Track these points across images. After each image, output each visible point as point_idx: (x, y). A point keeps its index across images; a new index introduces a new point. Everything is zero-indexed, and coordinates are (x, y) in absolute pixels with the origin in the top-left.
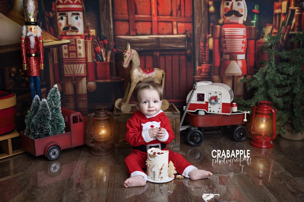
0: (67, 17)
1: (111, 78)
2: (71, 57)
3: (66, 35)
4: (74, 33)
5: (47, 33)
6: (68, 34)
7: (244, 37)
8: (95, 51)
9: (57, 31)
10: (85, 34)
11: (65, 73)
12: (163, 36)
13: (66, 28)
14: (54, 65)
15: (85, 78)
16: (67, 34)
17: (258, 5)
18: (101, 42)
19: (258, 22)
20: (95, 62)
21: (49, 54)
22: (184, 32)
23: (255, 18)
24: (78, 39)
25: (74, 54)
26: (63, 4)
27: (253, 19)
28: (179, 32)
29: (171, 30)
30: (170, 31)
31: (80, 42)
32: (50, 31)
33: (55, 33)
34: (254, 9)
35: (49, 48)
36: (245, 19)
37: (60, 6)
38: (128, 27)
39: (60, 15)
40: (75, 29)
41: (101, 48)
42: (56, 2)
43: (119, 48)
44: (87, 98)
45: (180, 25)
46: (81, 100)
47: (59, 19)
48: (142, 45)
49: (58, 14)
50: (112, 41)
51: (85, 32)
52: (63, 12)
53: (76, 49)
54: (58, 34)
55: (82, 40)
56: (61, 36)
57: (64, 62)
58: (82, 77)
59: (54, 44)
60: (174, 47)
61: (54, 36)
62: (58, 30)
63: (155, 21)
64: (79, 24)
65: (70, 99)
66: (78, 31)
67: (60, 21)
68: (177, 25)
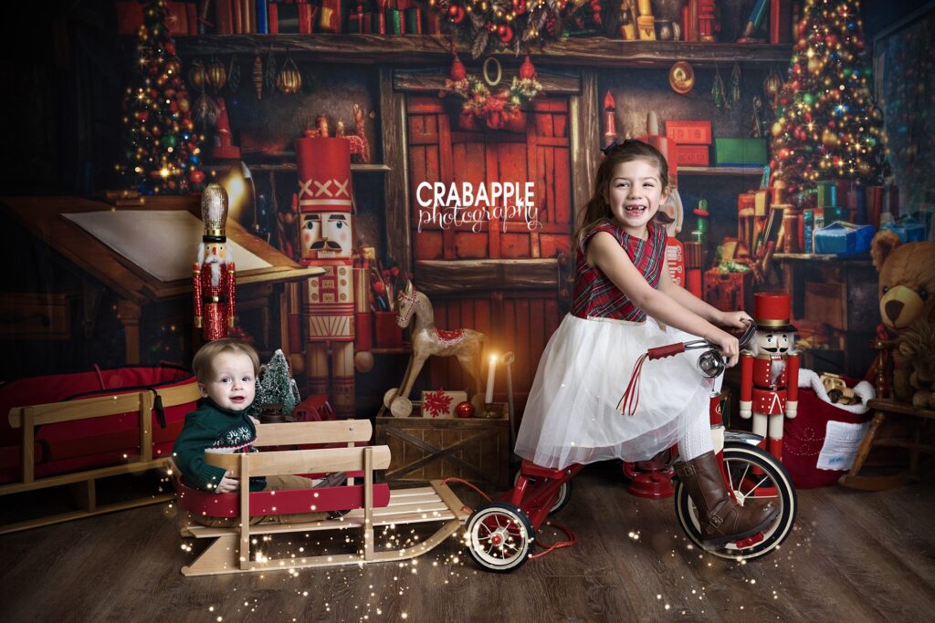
0: (320, 222)
1: (403, 345)
2: (325, 301)
3: (316, 259)
4: (333, 255)
5: (279, 254)
6: (320, 255)
7: (678, 263)
8: (373, 290)
9: (299, 250)
10: (354, 257)
11: (312, 333)
12: (512, 261)
13: (318, 245)
14: (290, 317)
15: (351, 345)
16: (319, 257)
17: (705, 201)
18: (385, 272)
19: (707, 233)
20: (372, 312)
21: (282, 295)
22: (553, 253)
23: (701, 227)
24: (341, 266)
25: (332, 295)
26: (313, 198)
27: (696, 228)
28: (543, 252)
29: (528, 249)
30: (526, 252)
31: (343, 272)
32: (286, 249)
33: (294, 253)
34: (698, 208)
35: (283, 284)
36: (680, 229)
37: (308, 203)
38: (440, 243)
39: (306, 219)
40: (334, 246)
41: (385, 284)
42: (301, 194)
43: (422, 285)
44: (353, 385)
45: (545, 239)
46: (341, 389)
47: (305, 227)
48: (468, 278)
49: (303, 216)
50: (409, 270)
51: (354, 252)
52: (313, 214)
53: (336, 285)
54: (300, 255)
55: (348, 269)
56: (307, 259)
57: (311, 311)
58: (345, 342)
59: (292, 275)
60: (533, 284)
61: (293, 259)
62: (301, 248)
63: (495, 231)
64: (343, 237)
65: (319, 386)
66: (341, 251)
67: (307, 231)
68: (539, 240)
